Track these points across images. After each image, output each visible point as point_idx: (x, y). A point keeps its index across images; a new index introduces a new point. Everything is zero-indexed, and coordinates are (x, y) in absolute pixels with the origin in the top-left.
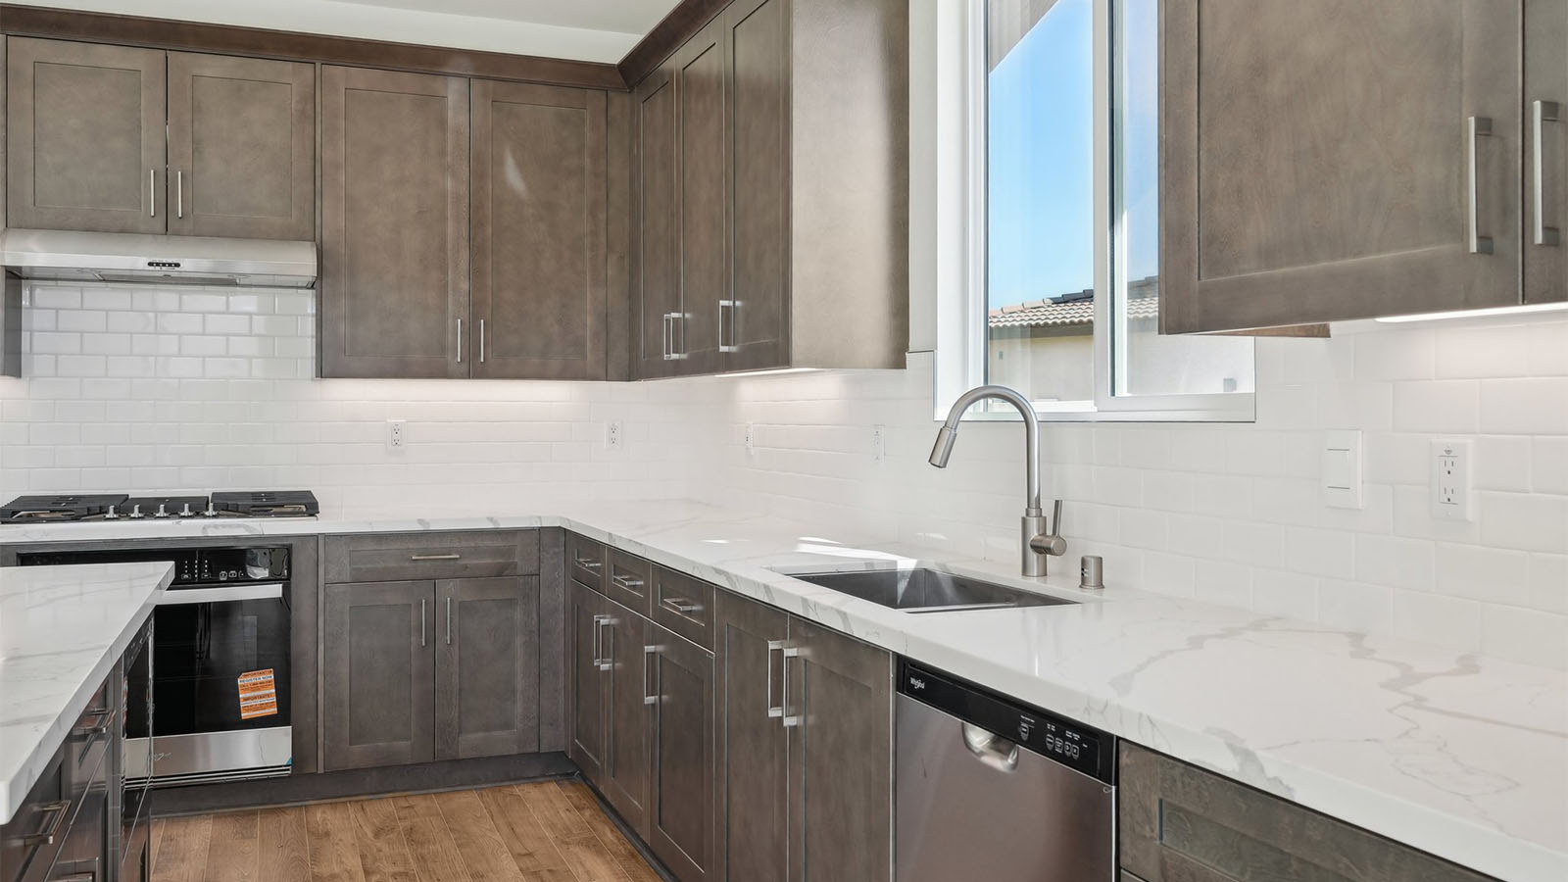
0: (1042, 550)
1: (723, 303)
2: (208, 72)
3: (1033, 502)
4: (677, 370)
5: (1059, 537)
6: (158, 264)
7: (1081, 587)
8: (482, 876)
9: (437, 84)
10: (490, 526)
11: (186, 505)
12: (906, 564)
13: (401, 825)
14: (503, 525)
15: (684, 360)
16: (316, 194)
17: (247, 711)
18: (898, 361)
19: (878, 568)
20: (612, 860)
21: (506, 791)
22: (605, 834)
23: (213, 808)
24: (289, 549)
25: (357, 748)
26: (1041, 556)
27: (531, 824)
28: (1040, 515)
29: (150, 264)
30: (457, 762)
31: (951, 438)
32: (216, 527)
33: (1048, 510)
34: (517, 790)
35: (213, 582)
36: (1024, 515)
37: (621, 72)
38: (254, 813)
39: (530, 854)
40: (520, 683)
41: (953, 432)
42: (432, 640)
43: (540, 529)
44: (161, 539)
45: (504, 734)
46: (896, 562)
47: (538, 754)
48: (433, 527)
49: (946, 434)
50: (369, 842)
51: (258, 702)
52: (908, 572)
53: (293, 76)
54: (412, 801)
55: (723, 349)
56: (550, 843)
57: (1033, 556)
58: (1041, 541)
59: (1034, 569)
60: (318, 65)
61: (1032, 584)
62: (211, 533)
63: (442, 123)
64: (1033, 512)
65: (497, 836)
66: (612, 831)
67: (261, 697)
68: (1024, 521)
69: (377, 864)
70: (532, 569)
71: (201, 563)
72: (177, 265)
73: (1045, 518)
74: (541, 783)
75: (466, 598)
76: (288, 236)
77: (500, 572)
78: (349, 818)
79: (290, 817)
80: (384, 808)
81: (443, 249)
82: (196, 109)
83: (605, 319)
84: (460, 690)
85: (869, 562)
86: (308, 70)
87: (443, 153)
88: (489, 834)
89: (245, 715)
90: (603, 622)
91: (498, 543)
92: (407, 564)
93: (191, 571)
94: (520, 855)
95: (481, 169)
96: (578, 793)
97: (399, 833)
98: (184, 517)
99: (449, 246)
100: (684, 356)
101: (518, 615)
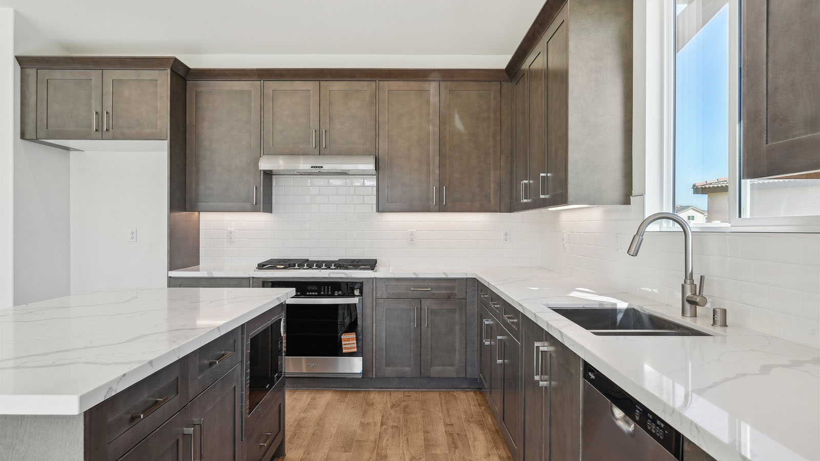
0: (693, 303)
1: (542, 175)
2: (335, 89)
3: (688, 277)
4: (526, 207)
5: (702, 296)
6: (314, 167)
7: (712, 325)
8: (428, 433)
9: (425, 85)
10: (444, 276)
11: (324, 264)
12: (622, 305)
13: (404, 404)
14: (450, 276)
15: (529, 202)
16: (377, 135)
17: (345, 349)
18: (627, 201)
19: (606, 307)
20: (487, 433)
21: (451, 393)
22: (488, 419)
23: (332, 387)
24: (362, 284)
25: (388, 369)
26: (693, 306)
27: (457, 410)
28: (692, 283)
29: (312, 167)
30: (430, 378)
31: (640, 240)
32: (333, 273)
33: (697, 282)
34: (456, 394)
35: (332, 296)
36: (683, 283)
37: (506, 72)
38: (348, 391)
39: (452, 425)
40: (457, 346)
41: (641, 237)
42: (420, 325)
43: (467, 279)
44: (314, 278)
45: (451, 368)
46: (616, 304)
47: (465, 378)
48: (420, 276)
49: (637, 239)
50: (388, 410)
51: (349, 346)
52: (623, 309)
53: (366, 87)
54: (411, 394)
55: (542, 197)
56: (462, 420)
57: (688, 306)
58: (692, 297)
59: (688, 314)
60: (377, 82)
61: (687, 322)
62: (332, 276)
63: (428, 102)
64: (688, 281)
65: (441, 415)
66: (491, 418)
67: (351, 344)
68: (683, 286)
69: (387, 421)
70: (463, 296)
71: (328, 288)
72: (322, 167)
73: (696, 285)
74: (467, 391)
75: (434, 308)
76: (364, 153)
77: (449, 297)
78: (383, 398)
79: (361, 395)
80: (398, 395)
81: (428, 155)
82: (330, 103)
83: (500, 185)
84: (431, 347)
85: (601, 303)
86: (373, 84)
87: (428, 115)
88: (437, 412)
89: (344, 351)
90: (486, 322)
91: (448, 284)
92: (409, 291)
93: (324, 291)
94: (448, 424)
95: (444, 121)
96: (482, 398)
97: (401, 408)
98: (323, 269)
99: (431, 155)
100: (529, 201)
101: (457, 316)
